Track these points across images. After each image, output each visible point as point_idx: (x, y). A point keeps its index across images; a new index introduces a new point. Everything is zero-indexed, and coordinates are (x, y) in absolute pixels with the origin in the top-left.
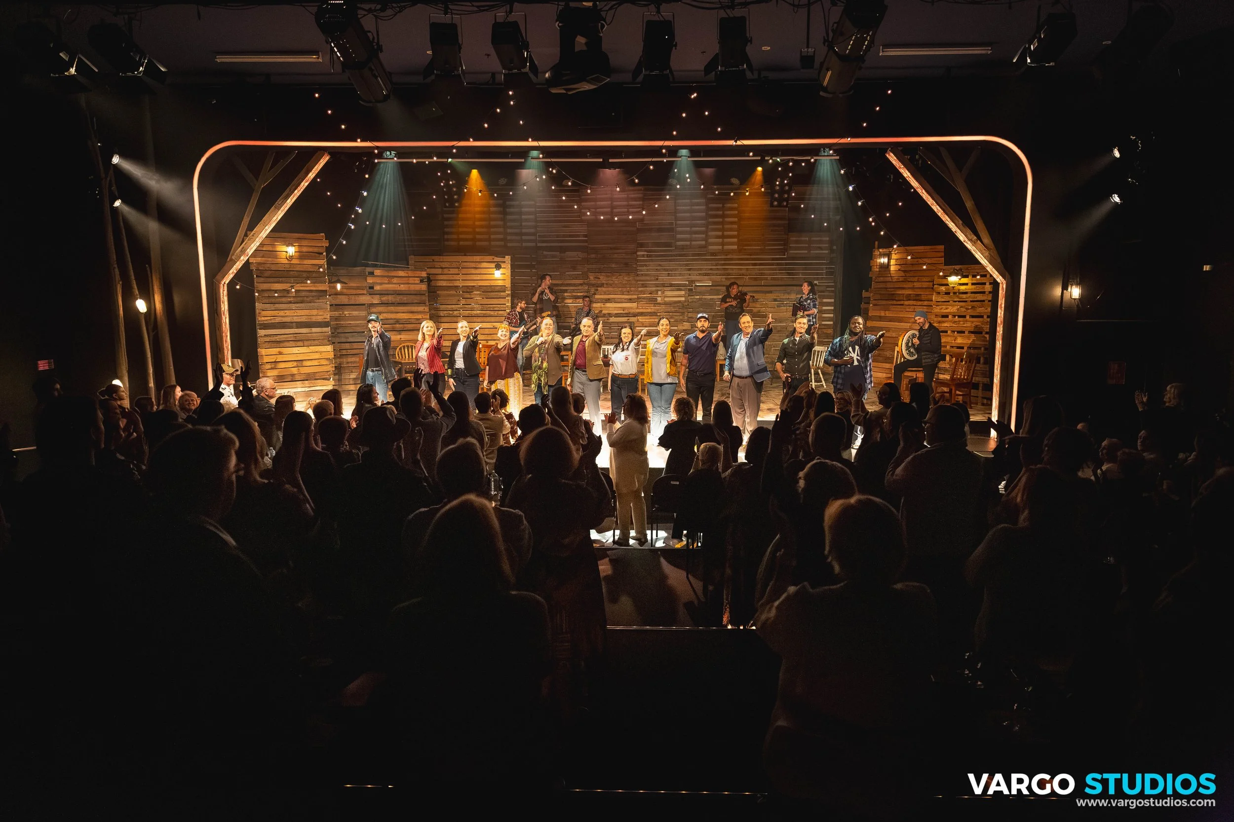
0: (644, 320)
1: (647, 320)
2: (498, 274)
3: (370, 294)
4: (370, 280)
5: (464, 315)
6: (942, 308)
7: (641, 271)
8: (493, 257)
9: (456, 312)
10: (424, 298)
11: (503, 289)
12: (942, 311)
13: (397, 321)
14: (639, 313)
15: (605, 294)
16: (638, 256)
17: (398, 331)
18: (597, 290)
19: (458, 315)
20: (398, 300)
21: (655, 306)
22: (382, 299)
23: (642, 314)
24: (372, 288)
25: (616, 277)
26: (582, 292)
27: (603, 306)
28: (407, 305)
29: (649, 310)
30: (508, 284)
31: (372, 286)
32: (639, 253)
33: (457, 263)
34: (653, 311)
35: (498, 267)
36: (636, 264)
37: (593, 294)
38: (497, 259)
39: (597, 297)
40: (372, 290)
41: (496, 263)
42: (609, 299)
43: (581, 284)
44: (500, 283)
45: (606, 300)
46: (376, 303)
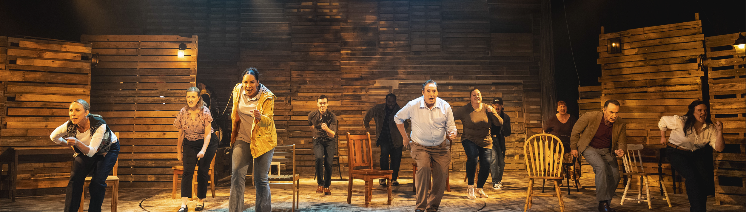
0: (348, 119)
1: (351, 119)
2: (181, 55)
3: (10, 70)
4: (12, 52)
5: (139, 102)
6: (724, 86)
7: (345, 69)
8: (178, 36)
9: (129, 99)
10: (83, 78)
11: (186, 72)
12: (724, 89)
13: (45, 105)
14: (343, 111)
15: (308, 91)
16: (341, 54)
17: (45, 116)
18: (300, 87)
19: (132, 102)
20: (49, 79)
21: (359, 105)
22: (26, 76)
23: (346, 112)
24: (14, 62)
25: (319, 75)
26: (284, 90)
27: (305, 104)
28: (61, 85)
29: (353, 109)
30: (193, 66)
31: (14, 59)
32: (342, 52)
33: (135, 43)
34: (357, 109)
35: (183, 47)
36: (340, 62)
37: (296, 92)
38: (181, 39)
39: (299, 94)
40: (12, 65)
41: (181, 43)
42: (312, 97)
43: (284, 82)
44: (185, 65)
45: (309, 98)
46: (18, 80)
